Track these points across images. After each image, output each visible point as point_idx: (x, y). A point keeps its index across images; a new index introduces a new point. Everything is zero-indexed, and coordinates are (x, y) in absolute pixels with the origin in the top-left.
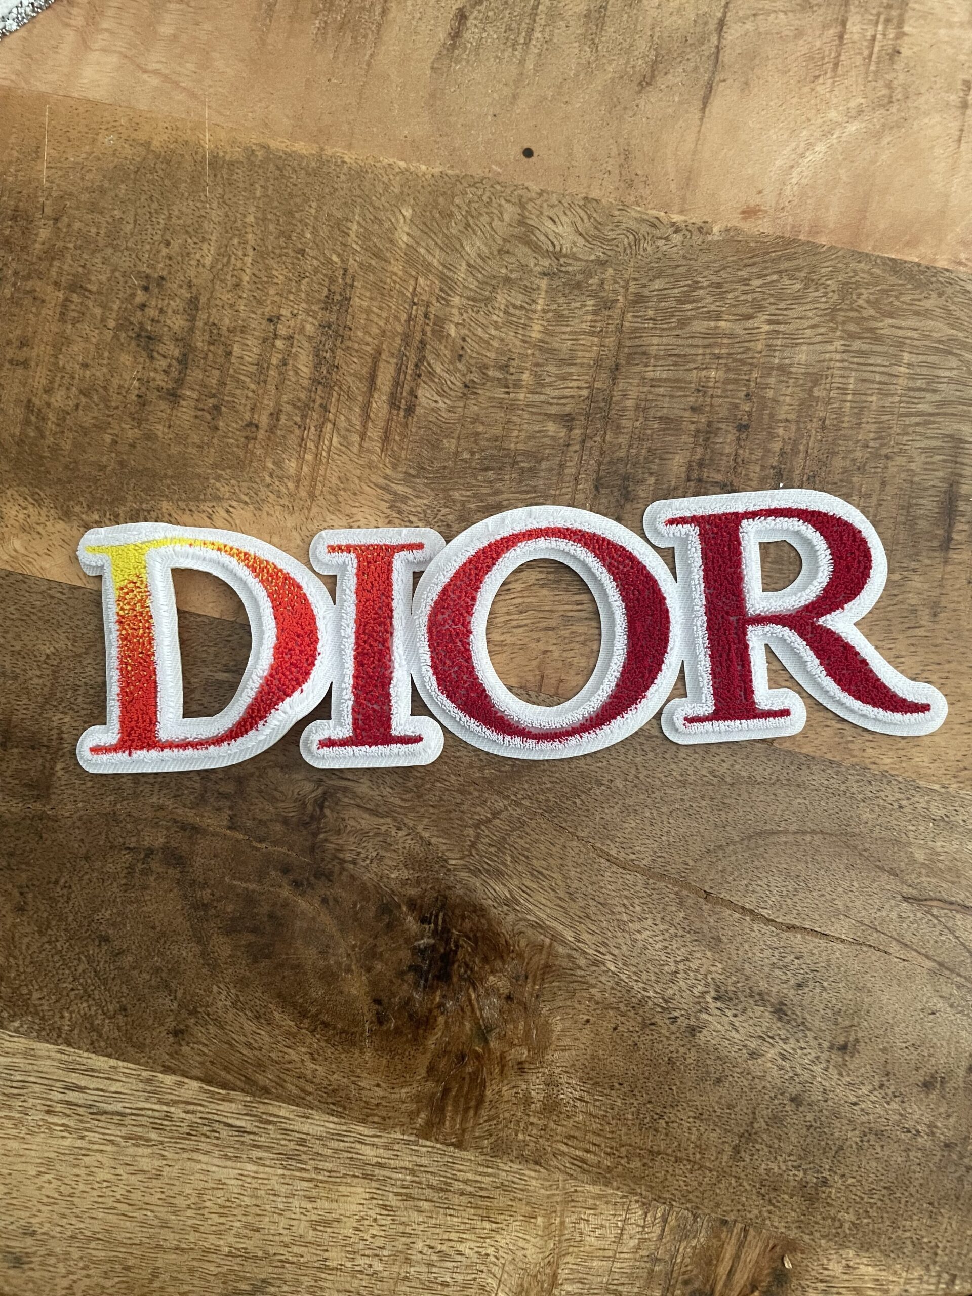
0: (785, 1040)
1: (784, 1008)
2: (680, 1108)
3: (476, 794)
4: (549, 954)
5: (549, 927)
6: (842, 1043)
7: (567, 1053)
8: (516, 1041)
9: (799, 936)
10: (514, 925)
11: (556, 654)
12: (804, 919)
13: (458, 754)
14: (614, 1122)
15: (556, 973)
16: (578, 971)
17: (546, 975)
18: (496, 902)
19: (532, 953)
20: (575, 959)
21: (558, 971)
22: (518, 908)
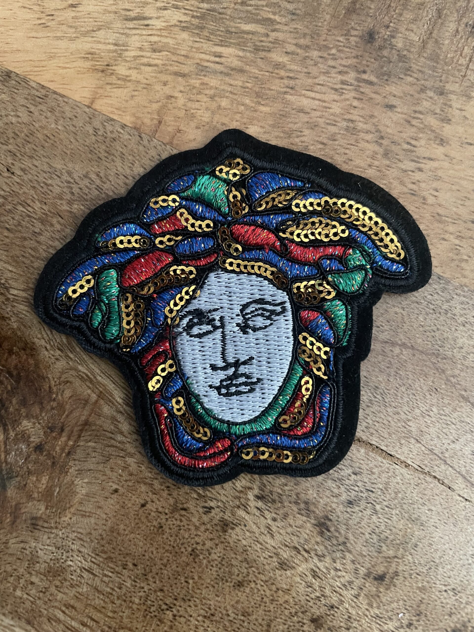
0: (321, 557)
1: (329, 523)
2: (191, 604)
3: (58, 227)
4: (92, 410)
5: (99, 383)
6: (380, 573)
7: (86, 520)
8: (36, 495)
9: (363, 451)
10: (62, 373)
11: (181, 101)
12: (372, 434)
13: (50, 182)
14: (118, 602)
15: (95, 433)
16: (119, 435)
17: (84, 432)
18: (50, 343)
19: (74, 406)
20: (119, 422)
21: (98, 431)
22: (72, 356)
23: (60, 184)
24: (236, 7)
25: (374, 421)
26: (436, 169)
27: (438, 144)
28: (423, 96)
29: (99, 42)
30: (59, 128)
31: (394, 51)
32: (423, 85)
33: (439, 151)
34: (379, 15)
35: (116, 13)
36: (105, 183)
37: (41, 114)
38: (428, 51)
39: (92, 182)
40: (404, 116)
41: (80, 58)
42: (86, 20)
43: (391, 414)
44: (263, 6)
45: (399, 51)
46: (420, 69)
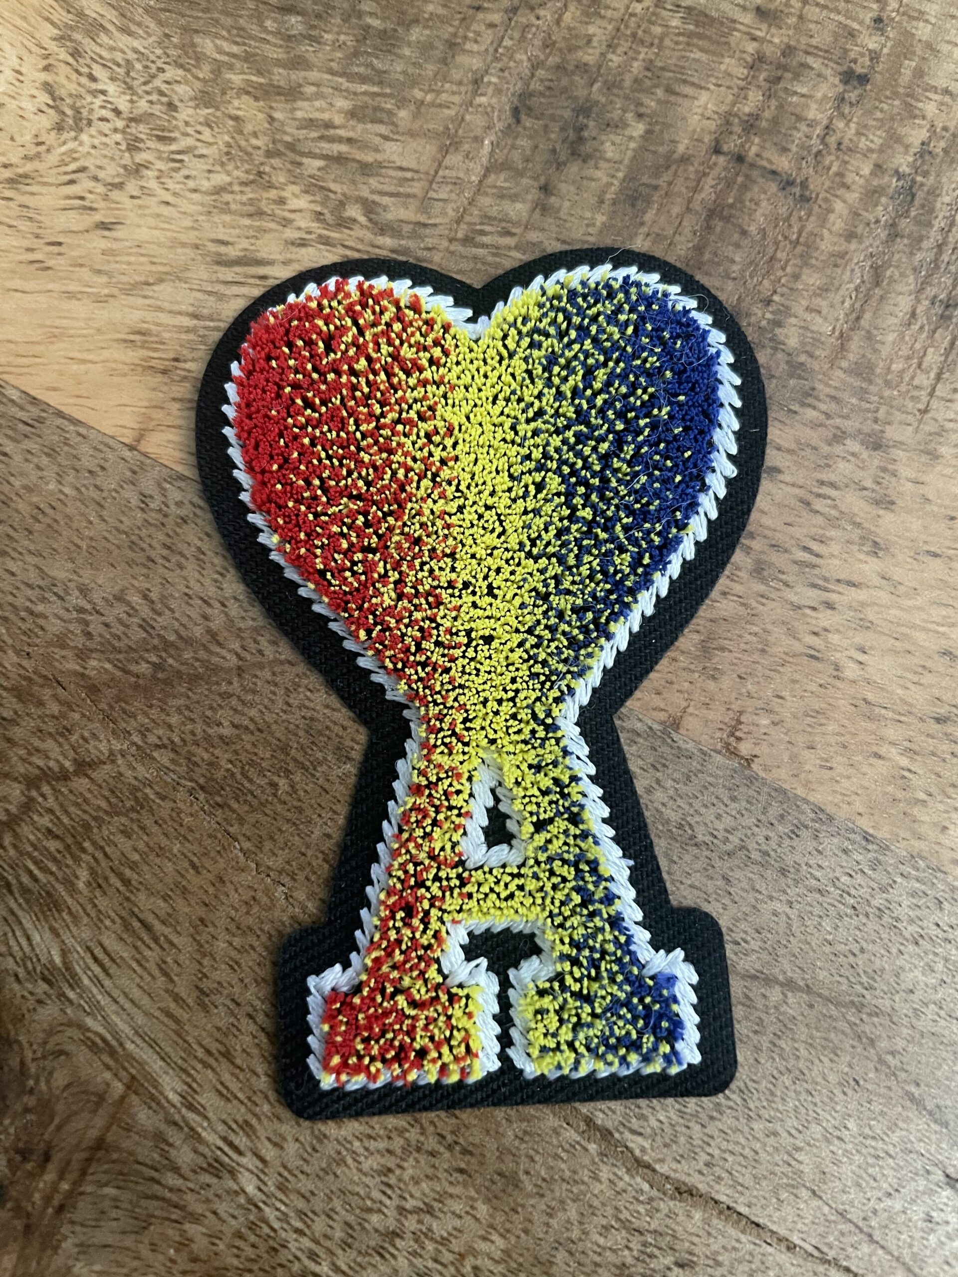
3: (54, 708)
4: (113, 1119)
5: (130, 1057)
9: (698, 1215)
10: (50, 1032)
12: (718, 1179)
13: (40, 608)
15: (118, 1167)
16: (169, 1174)
17: (94, 1164)
18: (26, 968)
19: (74, 1107)
20: (171, 1145)
21: (125, 1163)
22: (71, 995)
23: (62, 612)
24: (452, 248)
25: (724, 1151)
26: (863, 604)
27: (867, 553)
28: (838, 449)
29: (160, 309)
30: (67, 490)
31: (780, 355)
32: (838, 428)
33: (870, 567)
34: (751, 277)
35: (197, 247)
36: (160, 614)
37: (27, 460)
38: (851, 356)
39: (132, 611)
40: (797, 491)
41: (117, 340)
42: (132, 259)
43: (760, 1135)
44: (509, 248)
45: (789, 355)
46: (832, 392)
